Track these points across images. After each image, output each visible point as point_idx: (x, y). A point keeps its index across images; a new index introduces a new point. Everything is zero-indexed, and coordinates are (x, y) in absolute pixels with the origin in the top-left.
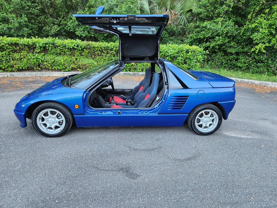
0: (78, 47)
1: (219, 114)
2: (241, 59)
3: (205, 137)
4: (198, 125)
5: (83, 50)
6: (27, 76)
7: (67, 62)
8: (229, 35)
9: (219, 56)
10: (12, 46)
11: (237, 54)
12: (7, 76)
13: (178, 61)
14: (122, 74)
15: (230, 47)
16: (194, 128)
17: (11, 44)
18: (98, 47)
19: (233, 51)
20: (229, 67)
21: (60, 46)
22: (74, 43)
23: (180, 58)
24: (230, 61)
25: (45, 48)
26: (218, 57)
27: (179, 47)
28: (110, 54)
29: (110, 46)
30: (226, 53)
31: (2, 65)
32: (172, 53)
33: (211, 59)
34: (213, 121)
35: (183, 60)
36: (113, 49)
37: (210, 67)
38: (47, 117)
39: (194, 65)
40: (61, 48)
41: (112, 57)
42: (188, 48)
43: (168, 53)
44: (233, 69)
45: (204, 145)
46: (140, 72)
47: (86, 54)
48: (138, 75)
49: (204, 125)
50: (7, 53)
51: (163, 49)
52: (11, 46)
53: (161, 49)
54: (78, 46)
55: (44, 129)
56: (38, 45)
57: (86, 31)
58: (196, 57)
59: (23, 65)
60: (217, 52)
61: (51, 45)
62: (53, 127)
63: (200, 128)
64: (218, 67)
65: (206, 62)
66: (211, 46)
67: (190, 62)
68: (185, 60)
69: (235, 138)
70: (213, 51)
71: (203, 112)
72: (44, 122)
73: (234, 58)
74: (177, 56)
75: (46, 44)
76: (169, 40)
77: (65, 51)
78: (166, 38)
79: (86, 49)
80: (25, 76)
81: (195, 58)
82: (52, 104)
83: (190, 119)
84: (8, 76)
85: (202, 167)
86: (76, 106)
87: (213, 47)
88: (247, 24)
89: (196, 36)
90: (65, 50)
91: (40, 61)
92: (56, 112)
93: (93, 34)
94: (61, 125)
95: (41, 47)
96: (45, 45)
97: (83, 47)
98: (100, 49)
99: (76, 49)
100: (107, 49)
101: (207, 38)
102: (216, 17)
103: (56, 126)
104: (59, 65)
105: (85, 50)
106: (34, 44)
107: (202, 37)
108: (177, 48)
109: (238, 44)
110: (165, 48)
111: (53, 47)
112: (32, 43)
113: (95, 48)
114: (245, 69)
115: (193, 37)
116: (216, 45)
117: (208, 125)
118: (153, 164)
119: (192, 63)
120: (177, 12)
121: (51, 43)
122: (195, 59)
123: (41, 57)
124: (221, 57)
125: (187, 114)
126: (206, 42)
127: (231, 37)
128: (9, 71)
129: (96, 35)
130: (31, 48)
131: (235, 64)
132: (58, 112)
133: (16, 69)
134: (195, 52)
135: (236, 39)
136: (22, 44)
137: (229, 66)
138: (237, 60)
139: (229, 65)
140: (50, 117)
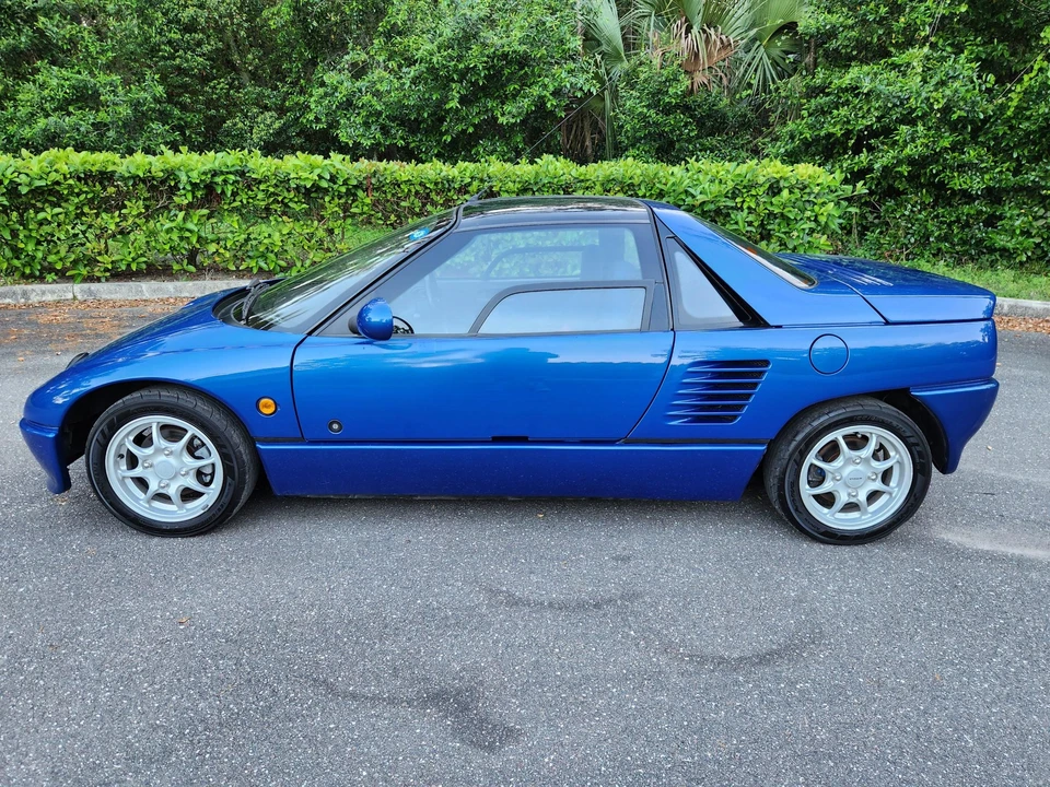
0: (335, 183)
1: (917, 445)
2: (1011, 218)
3: (845, 552)
4: (817, 497)
5: (355, 195)
6: (144, 298)
7: (292, 240)
8: (955, 117)
9: (913, 206)
10: (90, 183)
11: (993, 195)
12: (70, 296)
13: (735, 227)
15: (962, 167)
16: (796, 510)
17: (85, 175)
18: (409, 180)
19: (976, 184)
20: (957, 253)
21: (265, 179)
22: (319, 167)
23: (741, 216)
24: (963, 228)
25: (210, 188)
26: (907, 213)
27: (738, 171)
29: (457, 174)
30: (942, 194)
31: (53, 256)
32: (710, 197)
33: (876, 221)
34: (886, 476)
35: (756, 224)
36: (470, 189)
37: (872, 253)
38: (149, 451)
39: (802, 244)
40: (272, 190)
42: (778, 172)
43: (693, 196)
44: (972, 259)
45: (840, 591)
47: (366, 208)
49: (843, 498)
50: (71, 208)
51: (672, 180)
52: (86, 183)
53: (664, 181)
54: (333, 179)
55: (137, 499)
56: (184, 178)
57: (373, 128)
58: (813, 211)
59: (132, 255)
60: (904, 193)
61: (232, 177)
62: (173, 490)
63: (826, 510)
64: (907, 255)
65: (855, 235)
66: (876, 166)
67: (785, 233)
68: (762, 225)
69: (993, 558)
70: (887, 189)
71: (838, 435)
72: (138, 472)
73: (980, 213)
74: (732, 208)
75: (215, 174)
76: (701, 151)
77: (286, 201)
78: (689, 140)
79: (367, 189)
80: (137, 298)
81: (808, 214)
82: (167, 396)
83: (775, 471)
84: (75, 298)
85: (830, 702)
86: (266, 406)
87: (885, 168)
88: (1036, 67)
89: (811, 127)
90: (286, 194)
91: (194, 240)
92: (186, 431)
93: (402, 138)
94: (207, 485)
95: (195, 186)
96: (209, 176)
97: (355, 183)
99: (326, 191)
100: (444, 186)
101: (858, 136)
102: (897, 46)
103: (187, 489)
104: (263, 256)
105: (360, 193)
106: (171, 174)
107: (838, 131)
108: (729, 176)
109: (995, 155)
110: (679, 176)
111: (241, 185)
112: (162, 171)
113: (399, 186)
114: (1028, 257)
115: (801, 134)
116: (900, 162)
117: (862, 497)
118: (588, 678)
119: (795, 233)
120: (731, 38)
121: (232, 170)
122: (808, 218)
123: (196, 225)
124: (920, 212)
125: (761, 444)
126: (857, 151)
127: (965, 127)
128: (79, 279)
129: (414, 141)
130: (160, 189)
131: (981, 241)
132: (192, 430)
133: (106, 270)
134: (807, 190)
135: (986, 133)
136: (127, 175)
137: (958, 248)
138: (991, 221)
139: (958, 245)
140: (159, 451)
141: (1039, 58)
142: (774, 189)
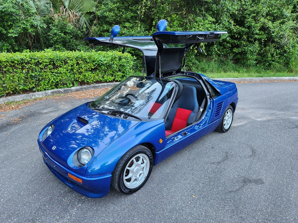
1: (232, 110)
4: (224, 125)
13: (114, 69)
14: (50, 94)
16: (223, 128)
28: (27, 68)
32: (107, 62)
38: (133, 168)
41: (30, 72)
42: (120, 55)
43: (103, 61)
46: (71, 87)
48: (71, 91)
62: (138, 177)
71: (226, 112)
72: (131, 176)
86: (161, 141)
98: (10, 63)
100: (22, 63)
103: (140, 174)
119: (127, 69)
125: (222, 117)
141: (153, 28)
142: (120, 59)
